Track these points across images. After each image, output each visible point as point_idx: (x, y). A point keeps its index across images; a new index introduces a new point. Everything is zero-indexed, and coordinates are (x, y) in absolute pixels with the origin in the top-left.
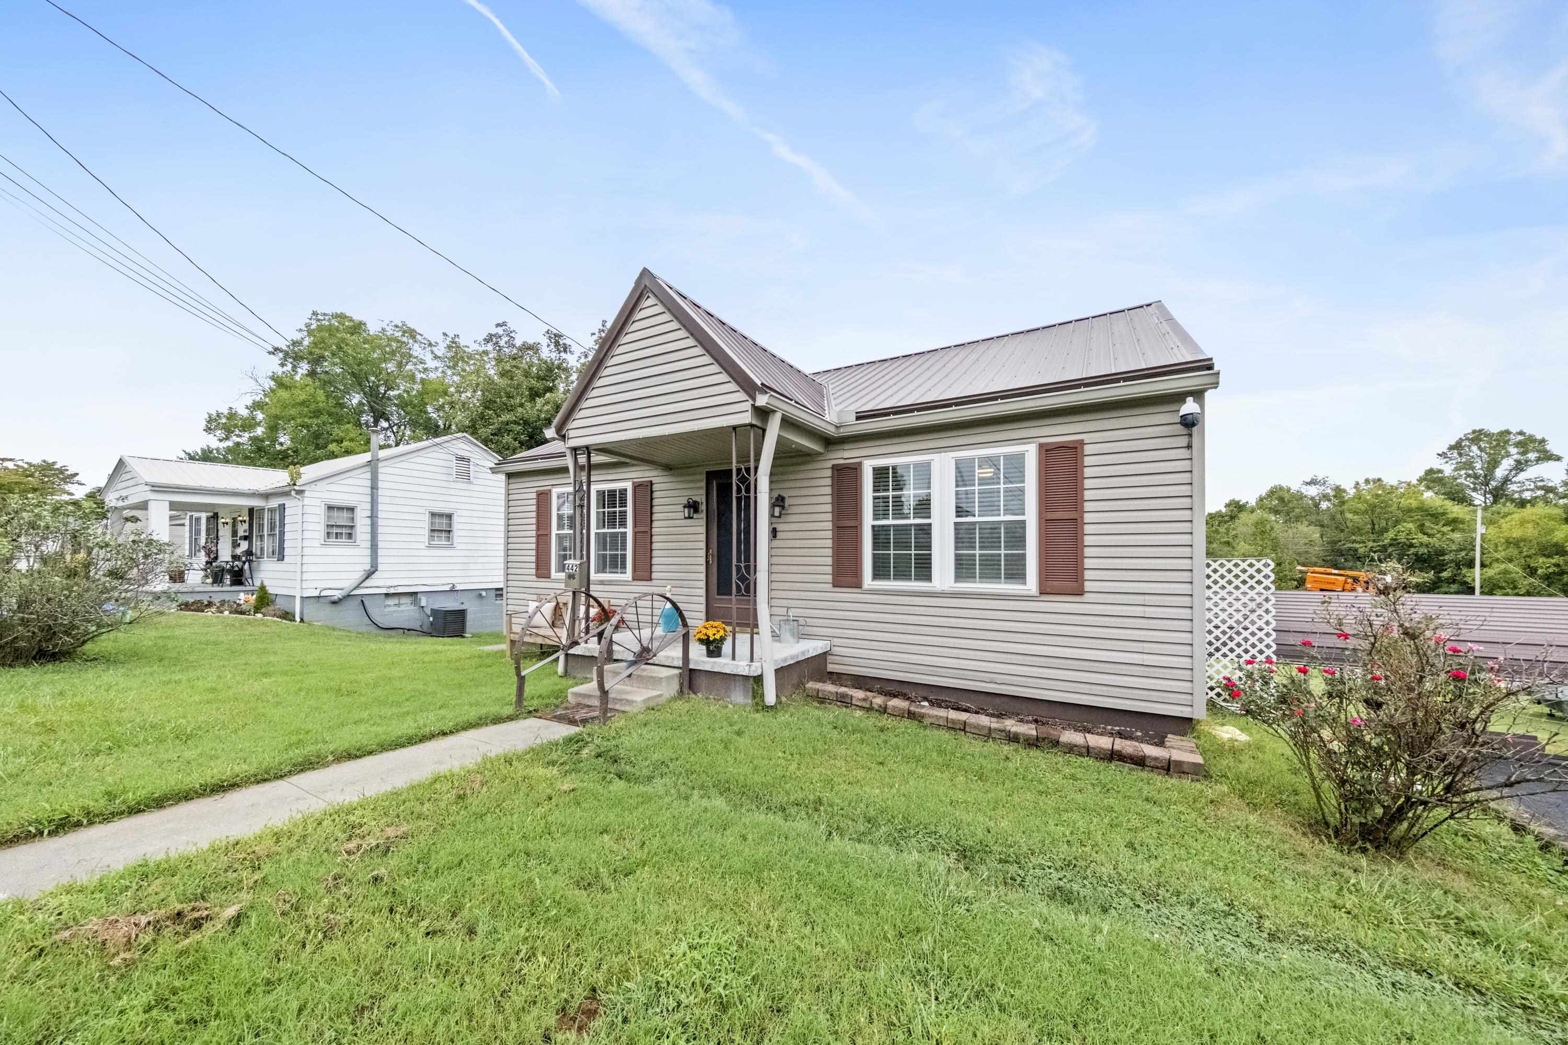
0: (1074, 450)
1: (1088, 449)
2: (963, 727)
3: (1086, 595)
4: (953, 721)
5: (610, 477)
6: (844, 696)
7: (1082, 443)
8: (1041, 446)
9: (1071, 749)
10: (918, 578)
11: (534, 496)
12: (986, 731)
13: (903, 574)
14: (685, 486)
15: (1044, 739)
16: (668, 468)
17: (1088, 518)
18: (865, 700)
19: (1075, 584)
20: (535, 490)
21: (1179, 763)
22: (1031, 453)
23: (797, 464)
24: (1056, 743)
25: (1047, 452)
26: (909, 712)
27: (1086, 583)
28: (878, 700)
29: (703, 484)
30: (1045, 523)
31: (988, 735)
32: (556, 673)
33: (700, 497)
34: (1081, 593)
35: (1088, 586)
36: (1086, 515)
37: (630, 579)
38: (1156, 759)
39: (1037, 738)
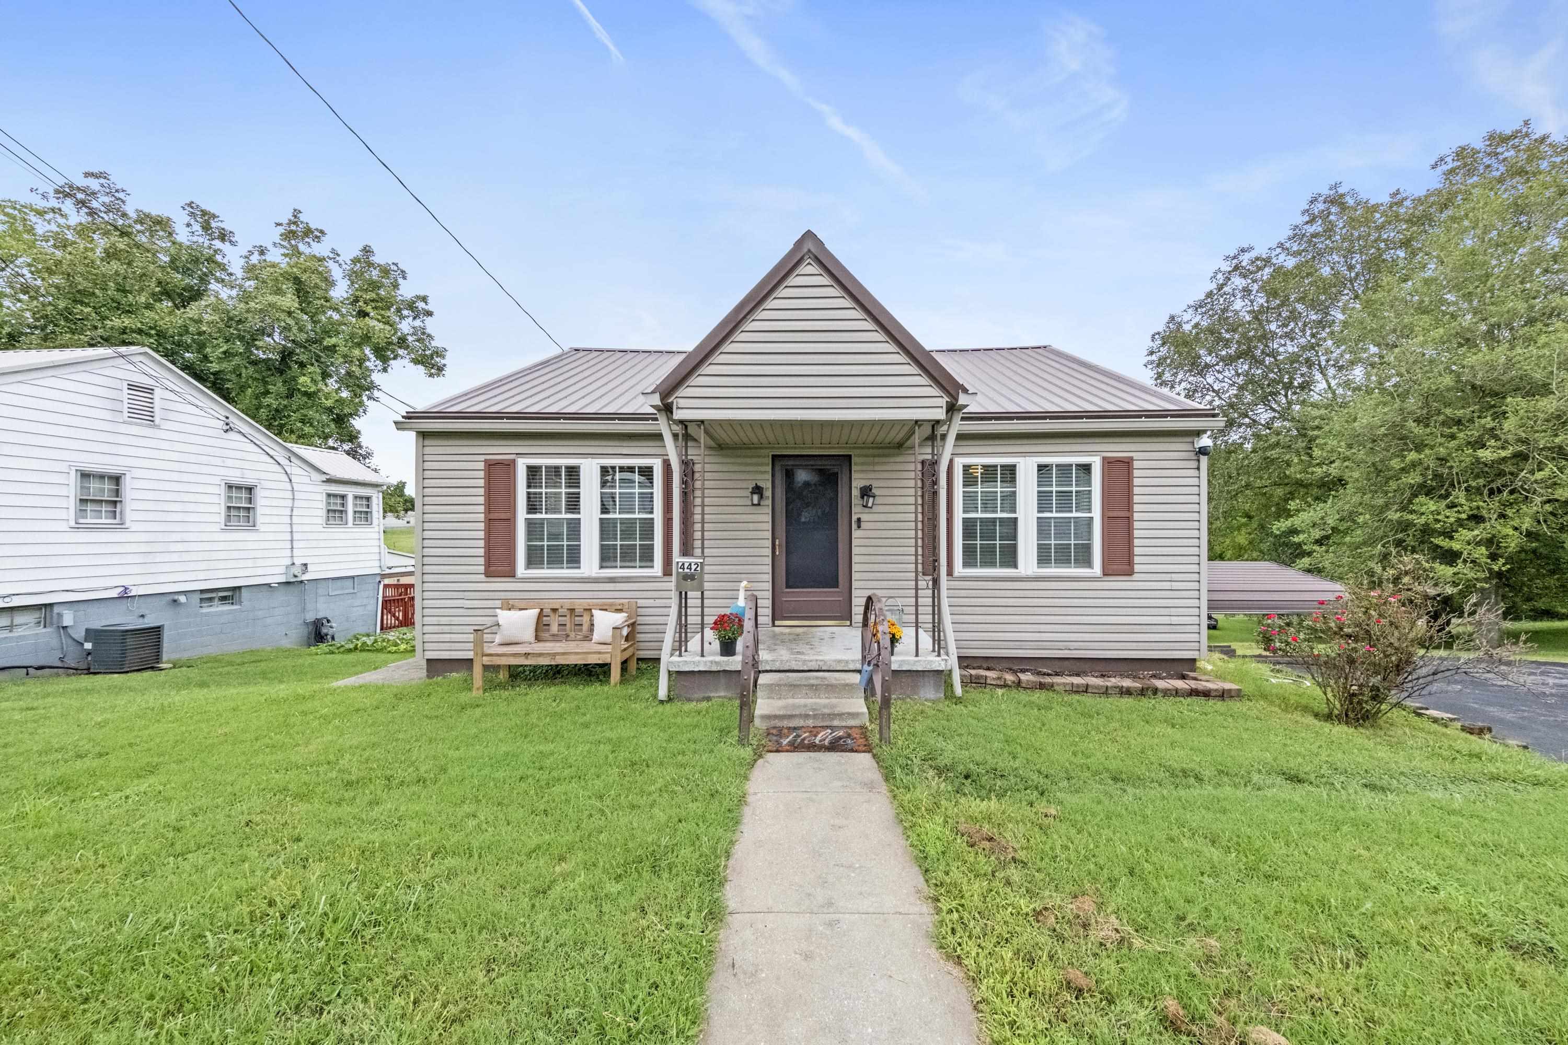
0: (1127, 463)
1: (1136, 464)
2: (1086, 689)
3: (1135, 575)
4: (1078, 686)
5: (625, 451)
6: (978, 677)
7: (1132, 459)
8: (1104, 458)
9: (1167, 693)
10: (1004, 564)
11: (481, 465)
12: (1104, 689)
13: (989, 562)
14: (736, 468)
15: (1147, 689)
16: (720, 447)
17: (1136, 516)
18: (999, 678)
19: (1127, 567)
20: (483, 458)
21: (1230, 691)
22: (1096, 463)
23: (884, 456)
24: (1155, 691)
25: (1108, 463)
26: (1041, 683)
27: (1136, 566)
28: (1010, 677)
29: (769, 468)
30: (1107, 519)
31: (1106, 692)
32: (655, 696)
33: (767, 485)
34: (1130, 573)
35: (1137, 568)
36: (1135, 514)
37: (660, 574)
38: (1216, 690)
39: (1143, 689)
